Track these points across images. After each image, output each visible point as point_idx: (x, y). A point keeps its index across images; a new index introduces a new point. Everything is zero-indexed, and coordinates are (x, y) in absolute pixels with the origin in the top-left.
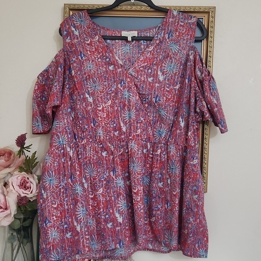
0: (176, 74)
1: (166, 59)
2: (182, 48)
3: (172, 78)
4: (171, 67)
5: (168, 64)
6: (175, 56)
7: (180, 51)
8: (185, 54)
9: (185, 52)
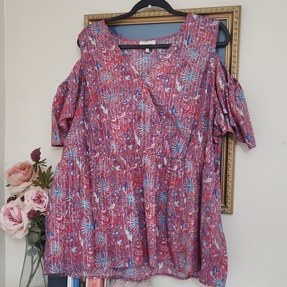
0: (195, 83)
1: (184, 68)
2: (202, 55)
3: (190, 89)
4: (190, 76)
5: (187, 72)
6: (194, 64)
7: (199, 59)
8: (205, 61)
9: (205, 59)
